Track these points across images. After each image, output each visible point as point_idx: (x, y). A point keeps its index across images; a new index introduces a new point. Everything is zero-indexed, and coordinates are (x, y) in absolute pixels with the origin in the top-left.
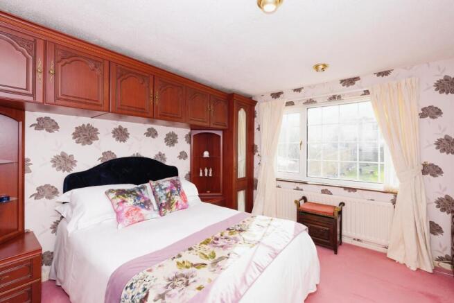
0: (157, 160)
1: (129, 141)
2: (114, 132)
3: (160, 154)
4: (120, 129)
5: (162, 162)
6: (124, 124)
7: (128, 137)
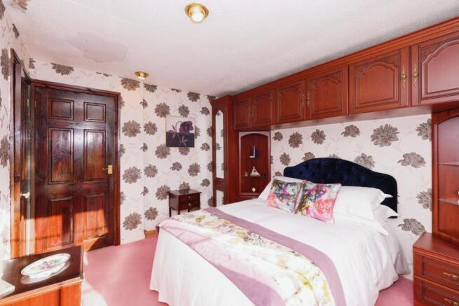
0: (359, 163)
1: (325, 142)
2: (312, 136)
3: (363, 157)
4: (318, 132)
5: (367, 166)
6: (321, 127)
7: (324, 139)
